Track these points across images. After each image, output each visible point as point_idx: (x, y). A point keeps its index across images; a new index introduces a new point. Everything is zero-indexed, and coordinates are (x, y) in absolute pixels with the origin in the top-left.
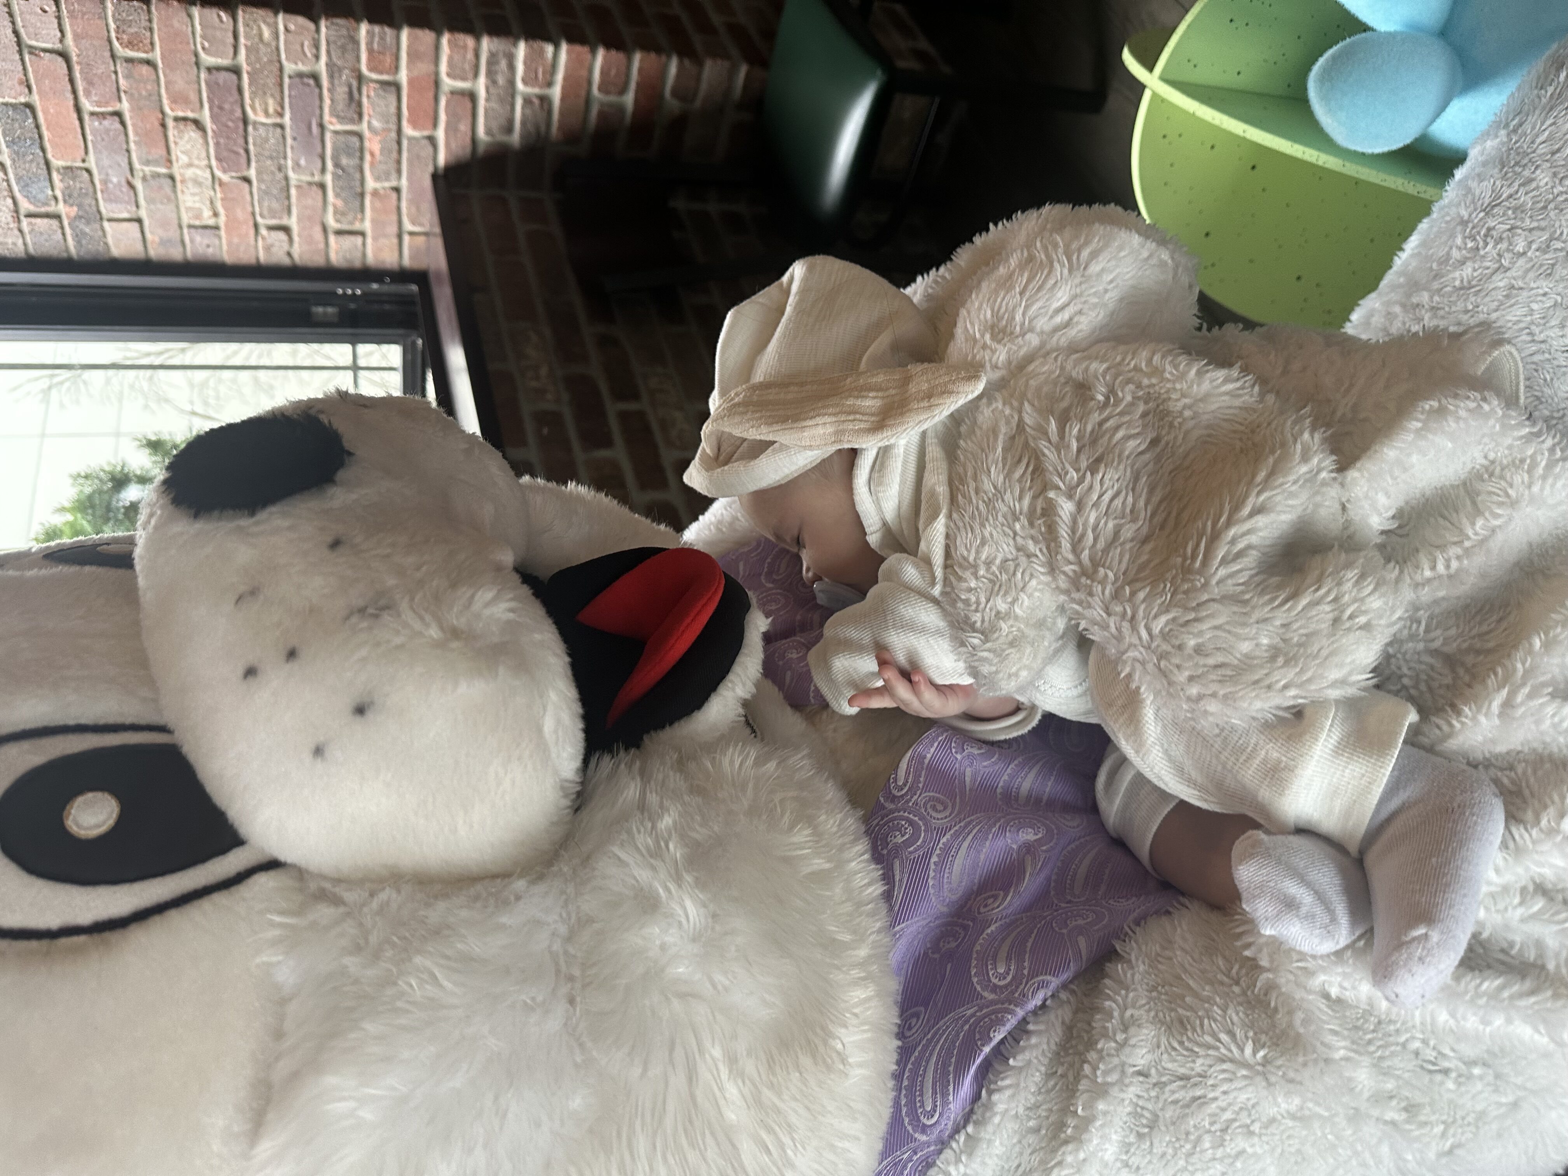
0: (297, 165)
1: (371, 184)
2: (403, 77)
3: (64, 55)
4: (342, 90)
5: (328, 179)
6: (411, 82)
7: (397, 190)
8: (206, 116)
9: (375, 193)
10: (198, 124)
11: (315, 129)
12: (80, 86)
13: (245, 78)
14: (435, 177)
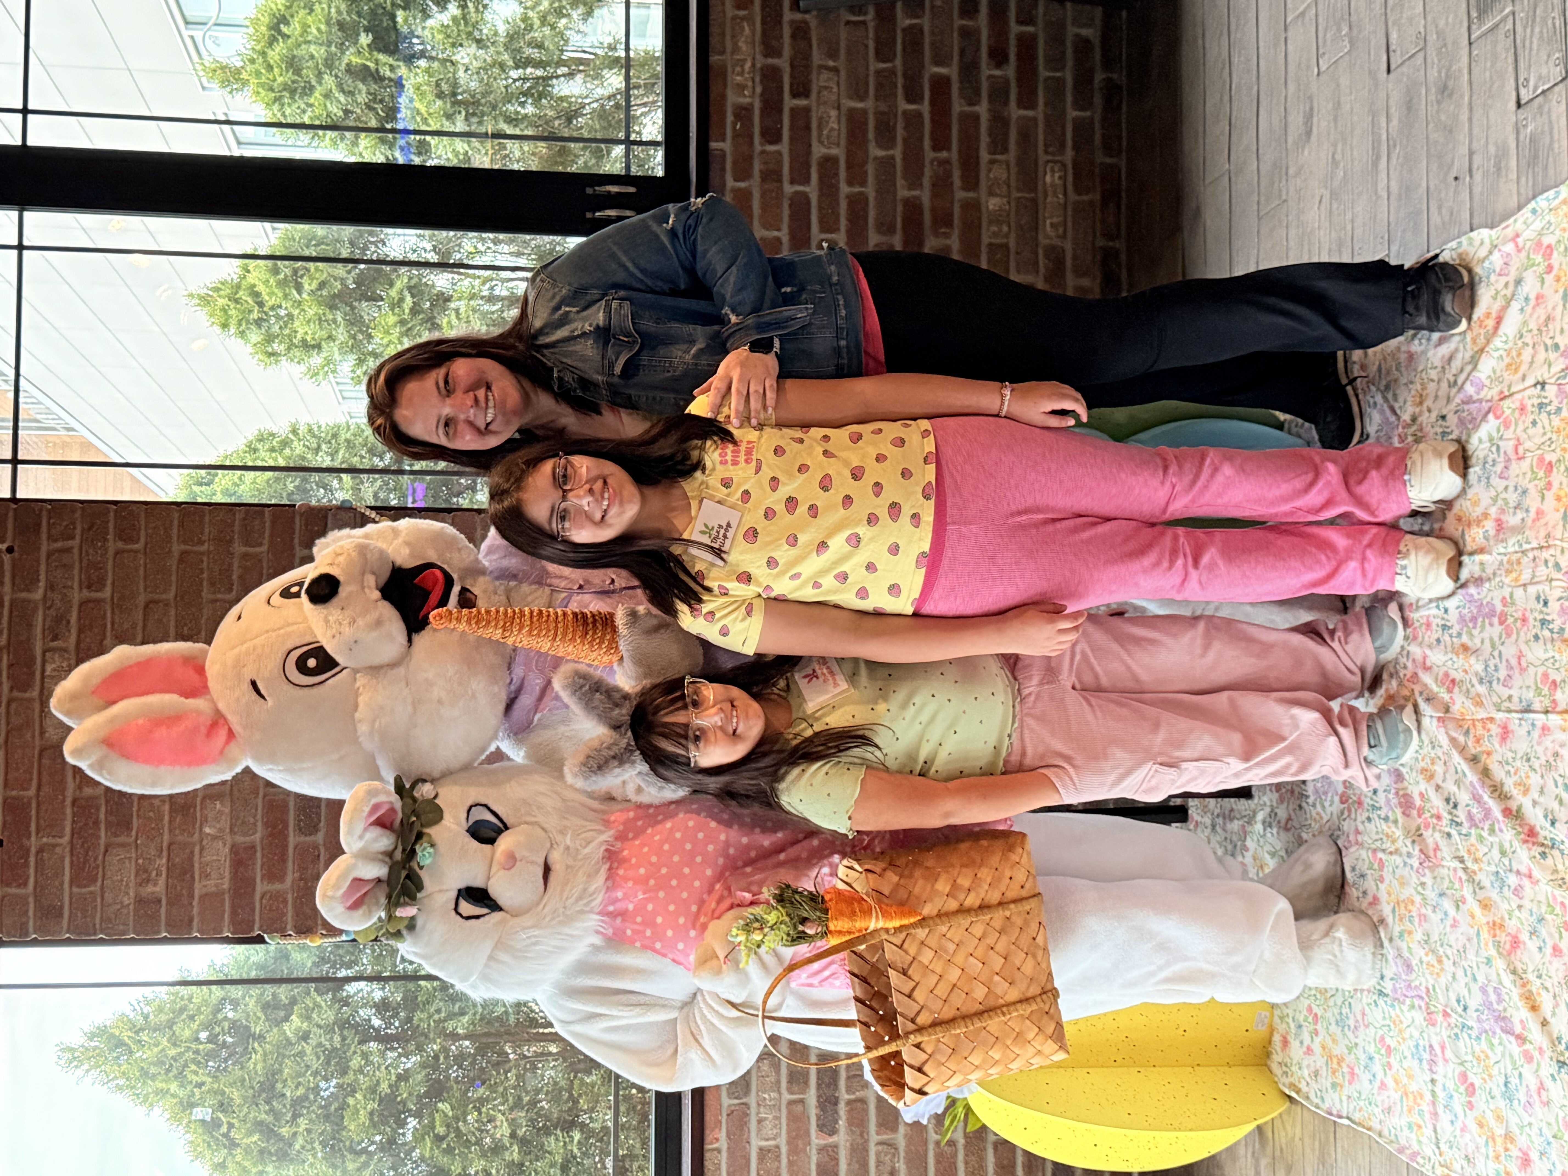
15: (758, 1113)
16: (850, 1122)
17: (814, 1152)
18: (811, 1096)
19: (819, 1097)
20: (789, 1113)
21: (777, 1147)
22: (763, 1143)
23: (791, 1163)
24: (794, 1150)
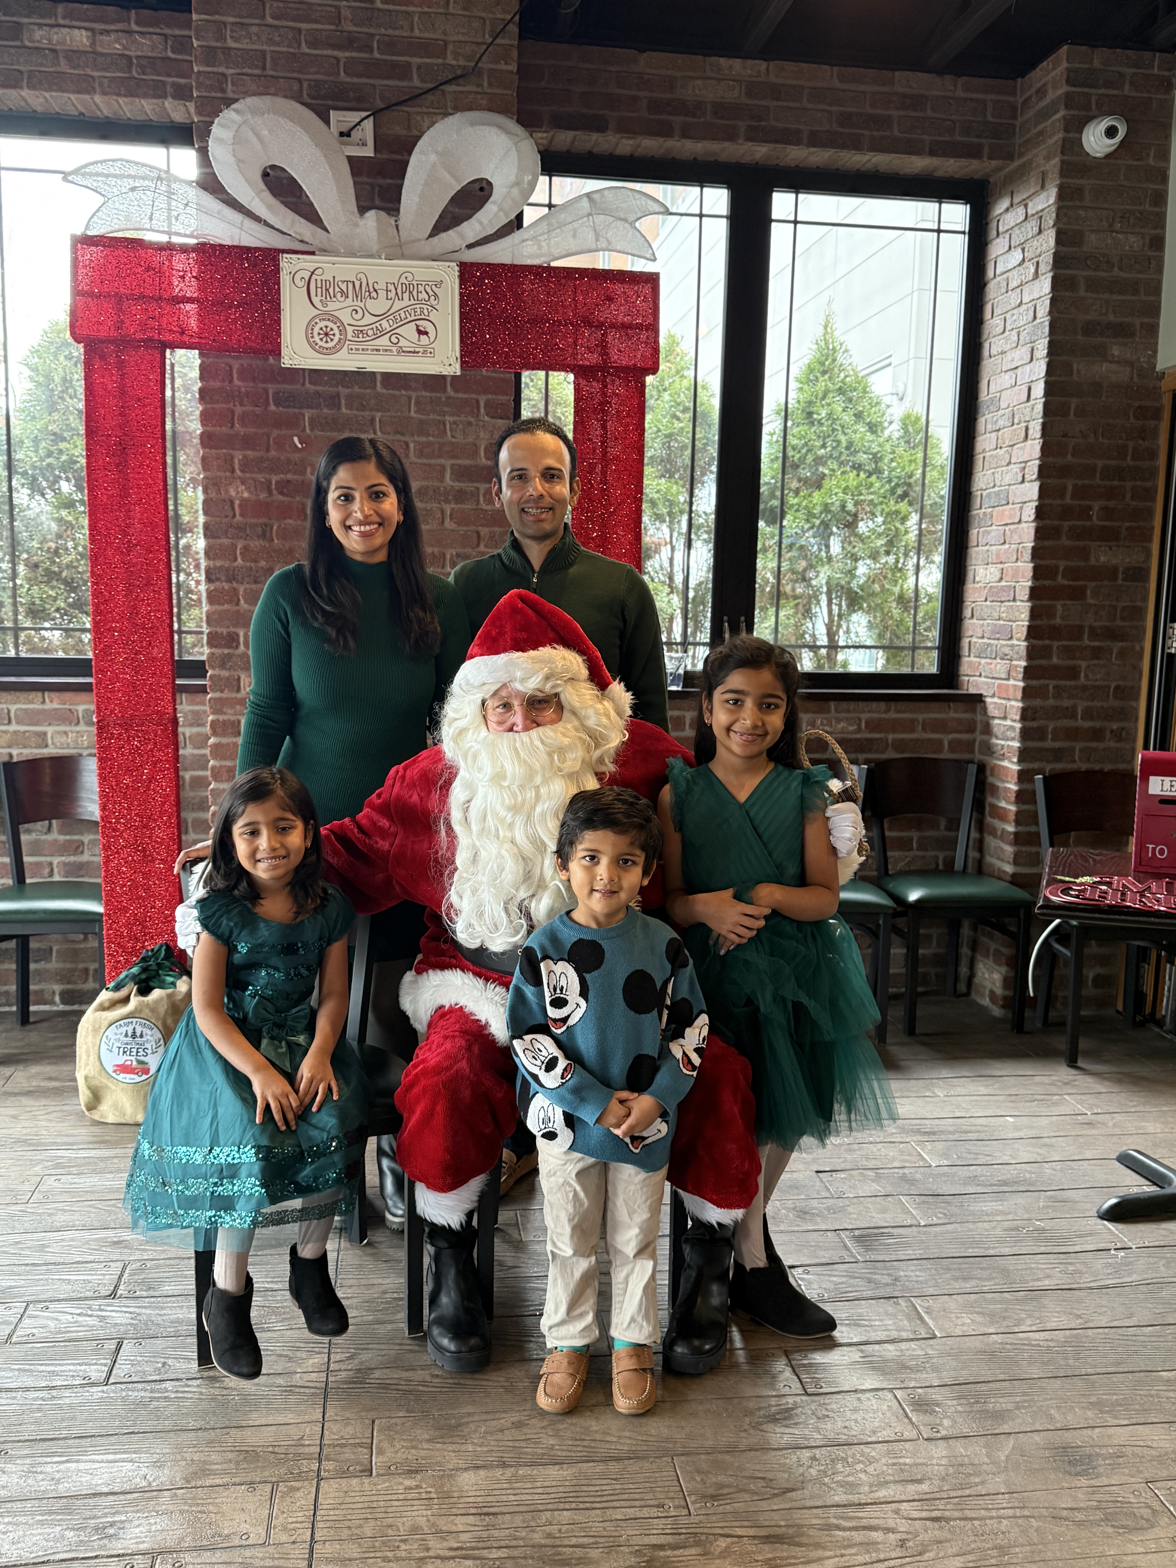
0: (988, 625)
1: (983, 661)
2: (1012, 682)
3: (1020, 522)
4: (1007, 650)
5: (985, 640)
6: (1008, 686)
7: (980, 676)
8: (1003, 583)
9: (980, 664)
10: (1001, 579)
11: (998, 636)
12: (1012, 527)
13: (1011, 604)
14: (981, 695)
15: (71, 731)
22: (49, 735)
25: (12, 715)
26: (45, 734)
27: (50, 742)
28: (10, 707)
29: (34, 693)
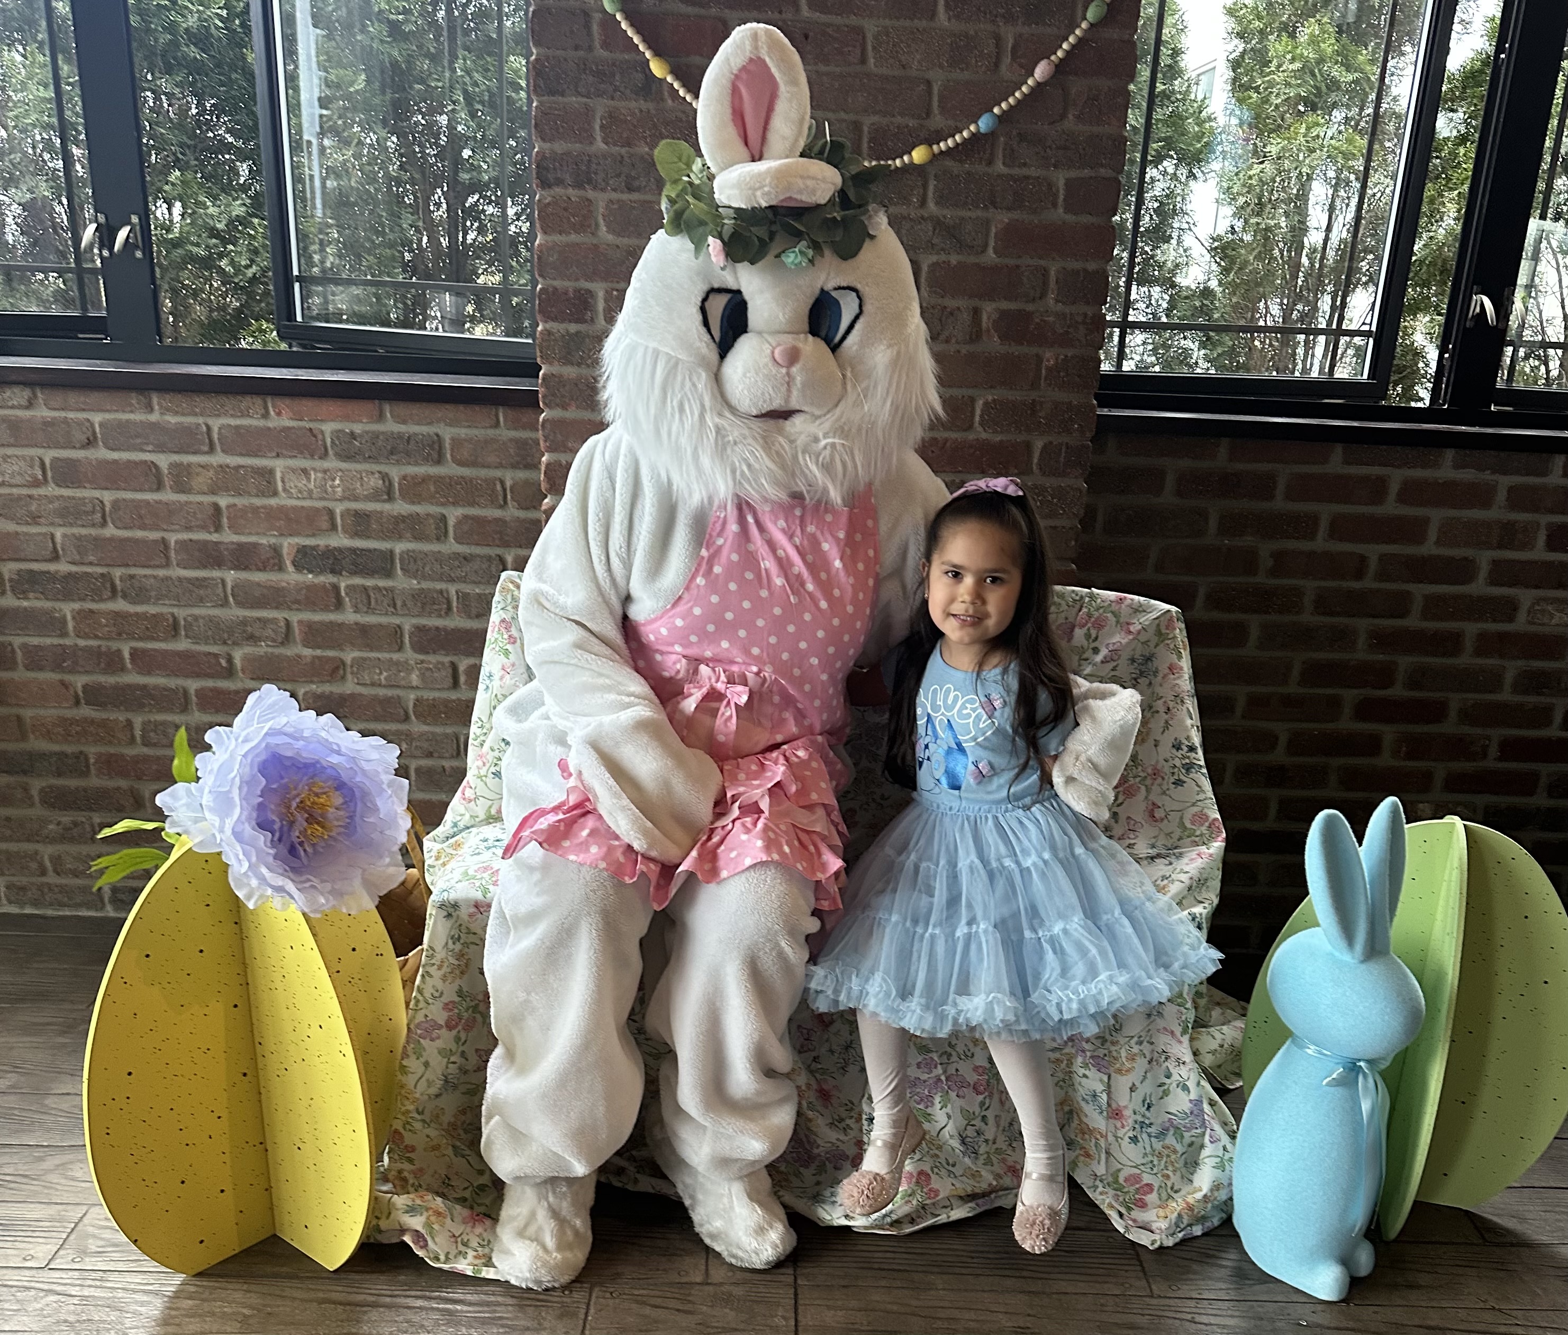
15: (314, 469)
16: (310, 588)
17: (273, 541)
18: (340, 540)
19: (339, 550)
20: (317, 510)
21: (275, 494)
22: (278, 475)
23: (255, 510)
24: (272, 515)
25: (215, 436)
26: (271, 472)
27: (280, 488)
28: (210, 422)
29: (248, 398)
